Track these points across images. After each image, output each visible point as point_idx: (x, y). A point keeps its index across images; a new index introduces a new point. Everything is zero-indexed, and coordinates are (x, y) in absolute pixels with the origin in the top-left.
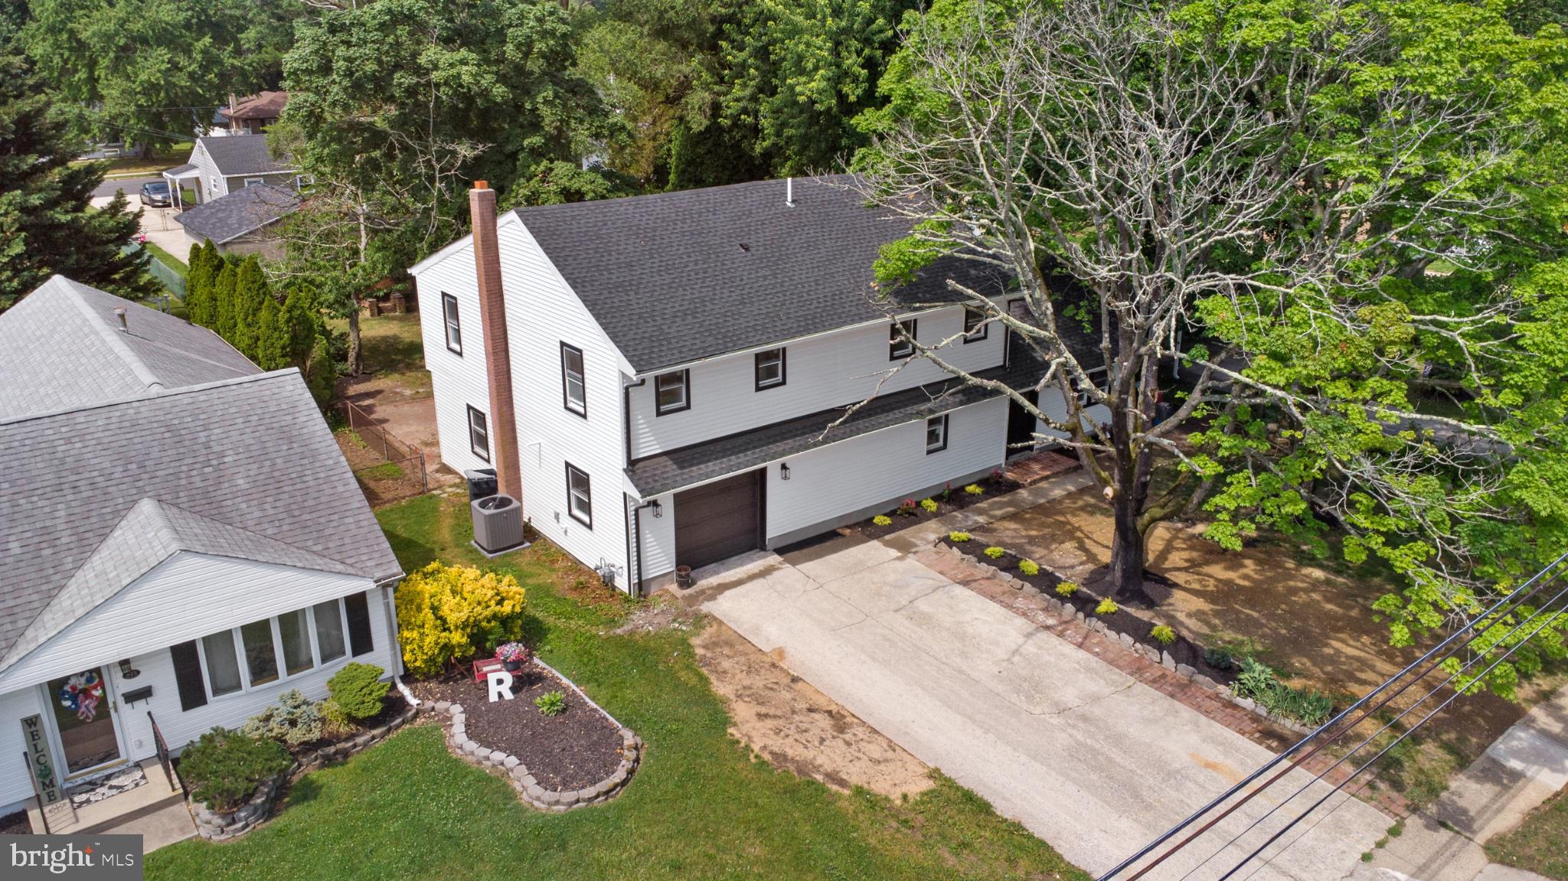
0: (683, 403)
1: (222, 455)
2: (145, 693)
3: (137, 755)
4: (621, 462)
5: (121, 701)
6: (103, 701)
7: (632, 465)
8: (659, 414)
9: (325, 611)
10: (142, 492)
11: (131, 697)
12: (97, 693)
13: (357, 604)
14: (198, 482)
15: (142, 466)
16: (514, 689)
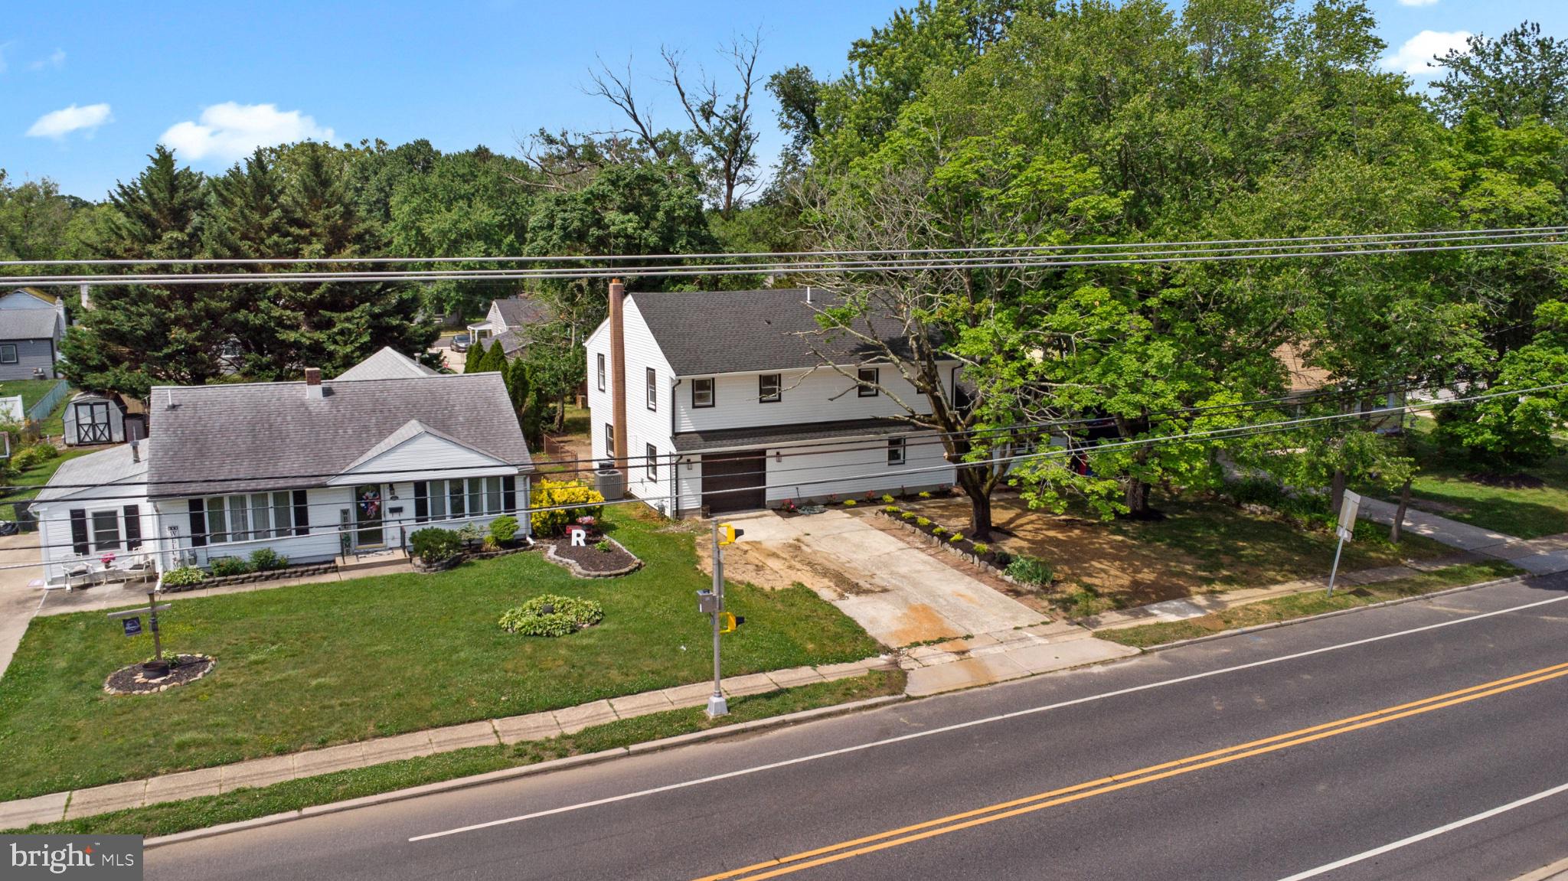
0: (711, 403)
1: (454, 406)
2: (399, 510)
3: (391, 544)
4: (669, 434)
5: (387, 511)
6: (379, 508)
7: (676, 436)
8: (694, 407)
9: (492, 480)
10: (412, 417)
11: (393, 510)
12: (377, 503)
13: (509, 481)
14: (440, 416)
15: (414, 406)
16: (587, 541)
